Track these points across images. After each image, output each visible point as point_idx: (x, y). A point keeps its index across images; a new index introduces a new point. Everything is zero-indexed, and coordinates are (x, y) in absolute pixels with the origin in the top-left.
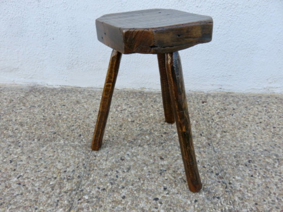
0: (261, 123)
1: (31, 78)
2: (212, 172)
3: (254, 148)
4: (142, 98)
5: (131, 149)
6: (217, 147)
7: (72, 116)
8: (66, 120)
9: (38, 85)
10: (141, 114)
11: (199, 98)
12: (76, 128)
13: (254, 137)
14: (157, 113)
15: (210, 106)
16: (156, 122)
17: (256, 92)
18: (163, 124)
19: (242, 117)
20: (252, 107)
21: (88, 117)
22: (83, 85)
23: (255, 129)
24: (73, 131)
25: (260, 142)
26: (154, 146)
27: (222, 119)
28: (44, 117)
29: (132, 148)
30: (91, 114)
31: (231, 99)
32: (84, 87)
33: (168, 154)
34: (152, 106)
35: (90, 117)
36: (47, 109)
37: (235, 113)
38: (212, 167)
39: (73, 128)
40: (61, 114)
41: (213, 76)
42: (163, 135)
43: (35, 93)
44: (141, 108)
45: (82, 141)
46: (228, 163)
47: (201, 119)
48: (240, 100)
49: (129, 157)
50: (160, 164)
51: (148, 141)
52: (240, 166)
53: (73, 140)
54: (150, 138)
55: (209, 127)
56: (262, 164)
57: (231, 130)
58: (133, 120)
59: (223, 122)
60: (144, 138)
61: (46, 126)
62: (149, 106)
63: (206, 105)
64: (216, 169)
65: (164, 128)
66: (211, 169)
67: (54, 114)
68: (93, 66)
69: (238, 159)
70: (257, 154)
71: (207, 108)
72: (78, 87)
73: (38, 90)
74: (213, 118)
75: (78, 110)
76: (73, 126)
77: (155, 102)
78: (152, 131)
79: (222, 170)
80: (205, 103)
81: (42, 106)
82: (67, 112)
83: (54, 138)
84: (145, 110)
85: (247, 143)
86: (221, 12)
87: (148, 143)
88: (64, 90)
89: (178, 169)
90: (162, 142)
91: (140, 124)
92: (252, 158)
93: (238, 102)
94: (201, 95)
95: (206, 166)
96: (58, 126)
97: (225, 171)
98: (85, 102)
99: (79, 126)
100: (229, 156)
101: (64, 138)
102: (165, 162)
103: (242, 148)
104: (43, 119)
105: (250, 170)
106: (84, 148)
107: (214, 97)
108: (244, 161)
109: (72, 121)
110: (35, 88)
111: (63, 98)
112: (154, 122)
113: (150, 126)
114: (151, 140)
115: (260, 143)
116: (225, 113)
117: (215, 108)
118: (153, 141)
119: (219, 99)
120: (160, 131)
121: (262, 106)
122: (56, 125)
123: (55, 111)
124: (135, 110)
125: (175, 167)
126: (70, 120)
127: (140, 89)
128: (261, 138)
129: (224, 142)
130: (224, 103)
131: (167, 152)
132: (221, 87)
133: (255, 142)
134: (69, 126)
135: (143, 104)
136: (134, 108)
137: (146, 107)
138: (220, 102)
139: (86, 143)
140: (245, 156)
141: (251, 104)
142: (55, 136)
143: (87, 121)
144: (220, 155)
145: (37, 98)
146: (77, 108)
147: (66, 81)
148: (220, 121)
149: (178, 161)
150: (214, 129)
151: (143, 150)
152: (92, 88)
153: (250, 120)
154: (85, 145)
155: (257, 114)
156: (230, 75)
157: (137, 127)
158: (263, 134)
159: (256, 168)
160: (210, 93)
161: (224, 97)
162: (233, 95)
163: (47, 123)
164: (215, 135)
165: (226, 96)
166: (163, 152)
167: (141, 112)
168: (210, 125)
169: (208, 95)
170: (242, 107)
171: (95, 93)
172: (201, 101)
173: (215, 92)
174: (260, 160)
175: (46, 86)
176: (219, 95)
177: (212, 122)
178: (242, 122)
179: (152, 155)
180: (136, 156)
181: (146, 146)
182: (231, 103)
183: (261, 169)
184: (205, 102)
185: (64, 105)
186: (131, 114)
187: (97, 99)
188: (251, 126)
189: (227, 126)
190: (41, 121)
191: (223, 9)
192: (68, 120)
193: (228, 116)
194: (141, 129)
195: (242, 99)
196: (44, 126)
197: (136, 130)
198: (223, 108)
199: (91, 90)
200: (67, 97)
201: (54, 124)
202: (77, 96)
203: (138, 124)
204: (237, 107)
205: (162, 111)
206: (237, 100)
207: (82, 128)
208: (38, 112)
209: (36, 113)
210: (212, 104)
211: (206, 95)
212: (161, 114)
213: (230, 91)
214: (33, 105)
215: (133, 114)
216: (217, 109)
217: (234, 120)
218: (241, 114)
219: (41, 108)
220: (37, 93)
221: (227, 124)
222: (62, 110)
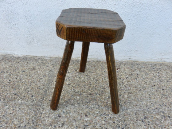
0: (155, 86)
1: (3, 50)
2: (119, 127)
3: (149, 107)
5: (66, 107)
6: (124, 106)
7: (29, 80)
8: (24, 84)
9: (8, 54)
10: (75, 78)
12: (30, 90)
13: (150, 97)
14: (86, 77)
15: (122, 72)
16: (85, 85)
17: (153, 61)
18: (89, 87)
19: (143, 81)
20: (150, 72)
21: (40, 81)
22: (39, 55)
23: (151, 91)
24: (28, 93)
25: (153, 101)
26: (82, 105)
27: (129, 83)
28: (9, 80)
29: (67, 106)
30: (42, 78)
31: (136, 67)
33: (91, 112)
35: (41, 81)
36: (12, 75)
37: (138, 78)
38: (119, 122)
39: (28, 90)
40: (21, 78)
41: (125, 51)
42: (88, 95)
44: (75, 73)
45: (34, 100)
46: (130, 119)
49: (64, 114)
50: (84, 120)
51: (78, 100)
52: (138, 121)
53: (27, 100)
54: (80, 98)
56: (154, 120)
57: (135, 92)
58: (69, 83)
59: (130, 85)
60: (76, 98)
63: (119, 71)
64: (122, 124)
65: (90, 90)
66: (119, 125)
67: (17, 79)
68: (44, 43)
69: (138, 116)
70: (150, 111)
71: (120, 73)
72: (35, 56)
73: (8, 58)
74: (123, 82)
75: (33, 75)
76: (29, 88)
78: (82, 92)
79: (126, 125)
80: (119, 70)
81: (9, 72)
82: (25, 77)
83: (15, 98)
84: (78, 75)
85: (145, 102)
86: (132, 9)
87: (78, 103)
88: (25, 59)
89: (97, 124)
90: (88, 101)
91: (74, 87)
92: (147, 115)
93: (141, 69)
95: (115, 122)
96: (18, 88)
97: (128, 126)
98: (39, 68)
99: (33, 88)
100: (131, 113)
101: (21, 99)
102: (88, 119)
103: (141, 106)
104: (9, 82)
105: (145, 125)
106: (34, 107)
107: (125, 64)
108: (141, 118)
109: (28, 84)
110: (6, 57)
111: (24, 65)
112: (83, 85)
113: (81, 88)
114: (80, 100)
115: (153, 103)
116: (131, 78)
117: (125, 74)
118: (81, 101)
119: (128, 67)
120: (87, 92)
121: (157, 72)
123: (18, 76)
124: (72, 76)
125: (95, 123)
126: (27, 84)
127: (76, 58)
128: (154, 99)
129: (129, 102)
130: (131, 70)
131: (90, 110)
132: (130, 57)
133: (150, 102)
134: (26, 88)
135: (78, 71)
136: (71, 73)
138: (129, 69)
139: (36, 103)
140: (142, 113)
141: (150, 71)
142: (15, 97)
143: (39, 84)
144: (126, 112)
145: (6, 65)
146: (33, 74)
147: (27, 52)
148: (127, 84)
149: (97, 117)
150: (124, 91)
151: (74, 109)
152: (45, 57)
153: (147, 83)
154: (35, 104)
155: (153, 78)
156: (136, 50)
157: (72, 89)
158: (155, 95)
159: (149, 124)
160: (122, 61)
161: (132, 65)
162: (138, 63)
163: (11, 86)
164: (124, 96)
165: (133, 63)
166: (87, 110)
167: (76, 76)
168: (120, 87)
170: (143, 73)
171: (46, 61)
173: (126, 61)
174: (152, 117)
175: (14, 55)
176: (129, 63)
177: (122, 85)
178: (142, 85)
179: (80, 113)
180: (69, 113)
181: (76, 105)
182: (136, 70)
183: (152, 124)
184: (119, 69)
185: (24, 71)
186: (68, 78)
187: (47, 66)
188: (148, 88)
189: (132, 89)
190: (7, 84)
191: (133, 6)
192: (26, 83)
193: (133, 80)
194: (74, 90)
195: (144, 66)
196: (9, 88)
197: (71, 91)
198: (130, 74)
199: (44, 59)
200: (26, 64)
201: (16, 87)
202: (34, 63)
203: (73, 86)
204: (140, 73)
205: (90, 76)
206: (140, 67)
207: (34, 90)
208: (6, 77)
209: (4, 77)
210: (123, 70)
211: (120, 62)
212: (89, 79)
213: (136, 60)
214: (3, 71)
215: (70, 78)
216: (126, 74)
217: (137, 83)
218: (142, 78)
219: (8, 73)
220: (7, 61)
221: (132, 87)
222: (22, 75)
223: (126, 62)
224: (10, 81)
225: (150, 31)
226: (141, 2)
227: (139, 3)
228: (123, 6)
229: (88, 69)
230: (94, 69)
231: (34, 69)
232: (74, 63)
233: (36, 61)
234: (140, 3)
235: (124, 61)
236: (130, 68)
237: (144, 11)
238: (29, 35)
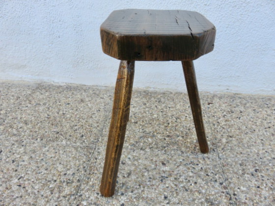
0: (269, 127)
1: (38, 75)
2: (216, 181)
3: (261, 156)
4: (146, 98)
5: (132, 152)
6: (222, 153)
7: (76, 115)
8: (70, 119)
9: (45, 82)
10: (144, 114)
11: (205, 99)
12: (79, 128)
13: (262, 143)
14: (161, 114)
15: (216, 108)
16: (160, 124)
17: (265, 94)
18: (166, 127)
19: (250, 120)
20: (261, 109)
21: (92, 117)
22: (89, 83)
23: (264, 134)
24: (76, 131)
25: (268, 149)
26: (156, 150)
27: (228, 122)
28: (48, 115)
29: (134, 151)
30: (94, 114)
31: (238, 101)
32: (89, 85)
33: (171, 159)
34: (156, 106)
35: (93, 116)
36: (52, 108)
38: (216, 175)
39: (76, 127)
40: (65, 112)
41: (221, 76)
42: (165, 138)
43: (41, 90)
44: (145, 108)
45: (84, 142)
46: (233, 172)
47: (207, 122)
48: (248, 102)
49: (131, 161)
50: (161, 170)
51: (150, 144)
52: (246, 175)
53: (75, 141)
54: (153, 141)
55: (214, 131)
56: (270, 173)
57: (238, 135)
58: (136, 121)
59: (229, 126)
60: (146, 141)
61: (50, 125)
62: (153, 106)
63: (212, 107)
64: (220, 178)
65: (167, 131)
66: (215, 178)
67: (58, 113)
68: (98, 65)
69: (244, 168)
70: (265, 162)
71: (213, 109)
72: (83, 85)
73: (44, 87)
74: (219, 121)
75: (81, 109)
76: (76, 126)
77: (159, 102)
78: (155, 134)
79: (227, 179)
80: (211, 105)
81: (47, 104)
82: (71, 111)
83: (57, 137)
84: (148, 111)
85: (254, 150)
86: (231, 11)
87: (151, 146)
88: (69, 88)
89: (180, 176)
90: (165, 145)
91: (143, 126)
92: (259, 167)
93: (246, 104)
94: (207, 96)
95: (209, 174)
96: (61, 126)
97: (229, 180)
98: (89, 101)
99: (82, 126)
100: (234, 163)
101: (66, 139)
102: (167, 168)
103: (249, 155)
104: (47, 118)
105: (256, 181)
106: (85, 150)
107: (220, 98)
108: (251, 170)
109: (75, 120)
110: (42, 85)
111: (68, 96)
112: (157, 124)
113: (153, 128)
114: (154, 143)
115: (268, 151)
116: (231, 116)
117: (221, 110)
118: (155, 144)
119: (226, 101)
120: (163, 133)
121: (272, 110)
122: (60, 124)
123: (59, 110)
124: (139, 111)
125: (177, 174)
126: (73, 120)
127: (145, 89)
128: (270, 145)
129: (229, 148)
130: (230, 105)
131: (170, 157)
132: (228, 88)
133: (263, 149)
134: (72, 125)
135: (147, 105)
136: (137, 108)
137: (150, 107)
138: (227, 104)
139: (87, 145)
140: (251, 164)
141: (260, 107)
142: (57, 136)
143: (90, 121)
144: (225, 162)
145: (42, 95)
146: (81, 107)
147: (72, 78)
148: (226, 125)
149: (181, 167)
150: (220, 133)
151: (144, 154)
152: (97, 86)
153: (258, 124)
154: (87, 146)
155: (266, 117)
157: (140, 129)
158: (271, 141)
159: (263, 178)
160: (216, 93)
161: (231, 99)
162: (240, 96)
163: (51, 122)
164: (221, 140)
165: (233, 97)
166: (165, 156)
167: (145, 112)
168: (215, 129)
169: (214, 96)
170: (250, 110)
171: (100, 91)
172: (207, 102)
173: (221, 93)
174: (267, 170)
175: (52, 83)
176: (226, 96)
177: (218, 126)
178: (249, 126)
179: (154, 160)
180: (137, 160)
181: (148, 150)
182: (238, 105)
183: (268, 179)
184: (211, 103)
185: (68, 104)
186: (134, 114)
187: (101, 98)
188: (259, 131)
189: (233, 131)
190: (45, 120)
191: (233, 7)
192: (71, 119)
193: (234, 120)
194: (143, 131)
195: (250, 101)
196: (47, 125)
197: (139, 132)
198: (230, 111)
199: (96, 88)
200: (71, 95)
201: (58, 124)
202: (82, 94)
203: (141, 125)
204: (244, 110)
205: (166, 112)
206: (244, 102)
207: (84, 128)
208: (43, 110)
209: (41, 111)
210: (218, 105)
211: (212, 95)
212: (165, 116)
213: (237, 93)
214: (39, 103)
215: (136, 115)
216: (223, 111)
217: (241, 124)
218: (248, 117)
219: (46, 106)
220: (43, 90)
221: (233, 128)
222: (66, 108)
223: (221, 95)
224: (49, 117)
228: (218, 7)
229: (163, 103)
230: (171, 103)
231: (82, 101)
232: (141, 96)
233: (85, 91)
235: (218, 94)
238: (77, 53)
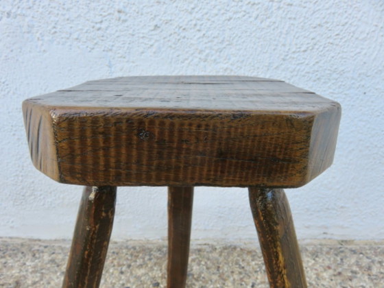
31: (353, 261)
48: (373, 262)
93: (369, 268)
107: (315, 255)
119: (327, 263)
130: (340, 274)
132: (326, 231)
138: (331, 272)
156: (342, 207)
161: (336, 255)
162: (353, 247)
165: (340, 250)
176: (325, 249)
182: (355, 273)
195: (377, 259)
199: (60, 247)
202: (25, 264)
206: (365, 262)
210: (314, 276)
213: (345, 239)
223: (315, 246)
225: (376, 146)
226: (335, 67)
227: (329, 72)
229: (197, 280)
230: (215, 277)
232: (150, 259)
233: (34, 255)
234: (334, 72)
235: (307, 245)
236: (333, 267)
237: (347, 92)
238: (20, 178)
